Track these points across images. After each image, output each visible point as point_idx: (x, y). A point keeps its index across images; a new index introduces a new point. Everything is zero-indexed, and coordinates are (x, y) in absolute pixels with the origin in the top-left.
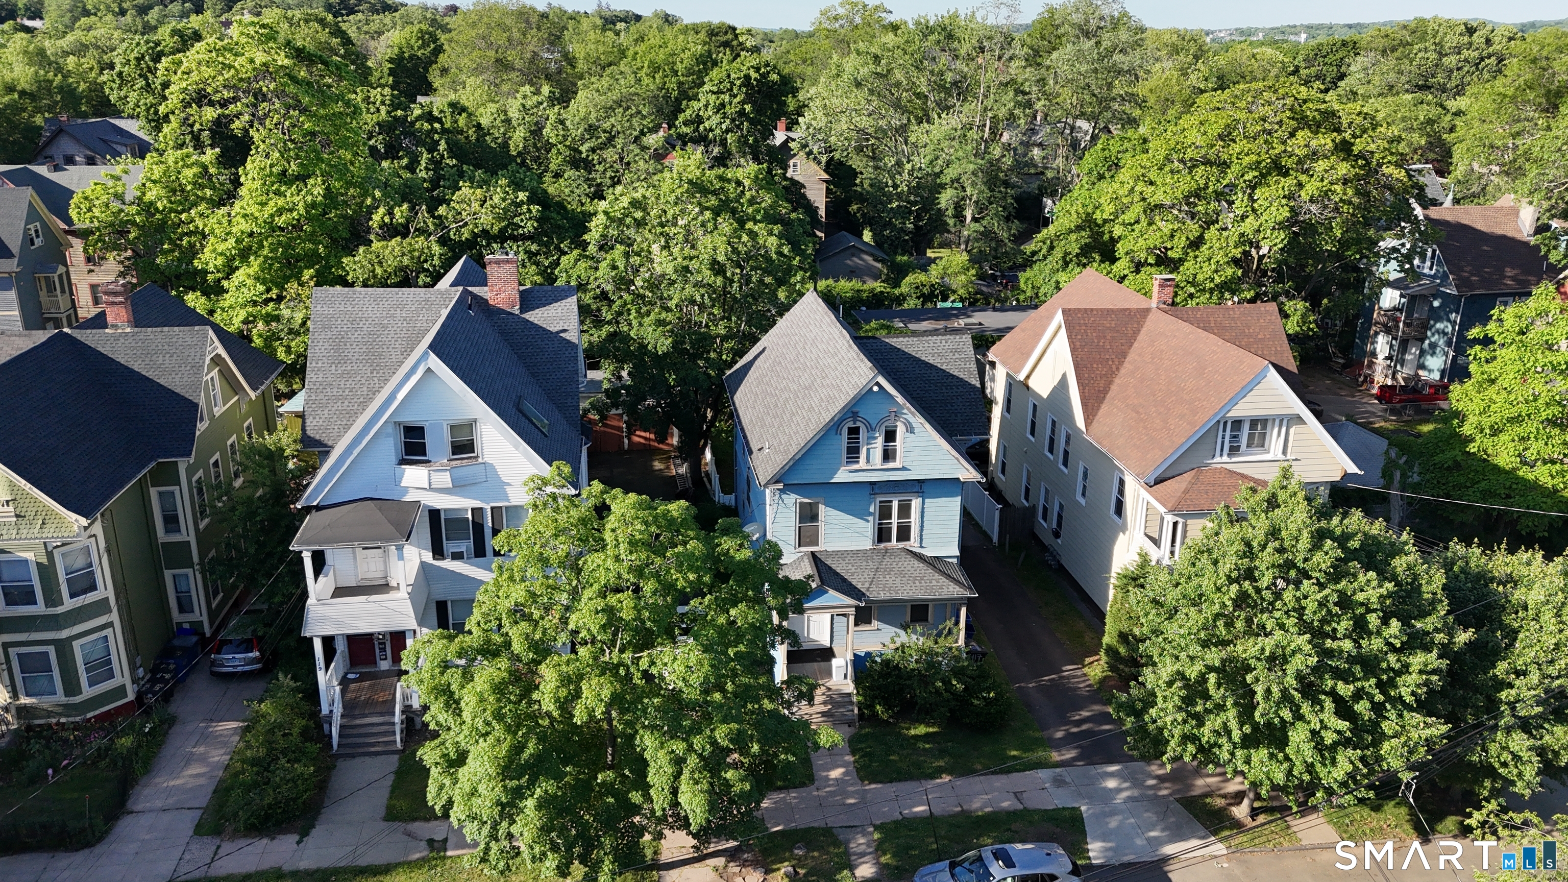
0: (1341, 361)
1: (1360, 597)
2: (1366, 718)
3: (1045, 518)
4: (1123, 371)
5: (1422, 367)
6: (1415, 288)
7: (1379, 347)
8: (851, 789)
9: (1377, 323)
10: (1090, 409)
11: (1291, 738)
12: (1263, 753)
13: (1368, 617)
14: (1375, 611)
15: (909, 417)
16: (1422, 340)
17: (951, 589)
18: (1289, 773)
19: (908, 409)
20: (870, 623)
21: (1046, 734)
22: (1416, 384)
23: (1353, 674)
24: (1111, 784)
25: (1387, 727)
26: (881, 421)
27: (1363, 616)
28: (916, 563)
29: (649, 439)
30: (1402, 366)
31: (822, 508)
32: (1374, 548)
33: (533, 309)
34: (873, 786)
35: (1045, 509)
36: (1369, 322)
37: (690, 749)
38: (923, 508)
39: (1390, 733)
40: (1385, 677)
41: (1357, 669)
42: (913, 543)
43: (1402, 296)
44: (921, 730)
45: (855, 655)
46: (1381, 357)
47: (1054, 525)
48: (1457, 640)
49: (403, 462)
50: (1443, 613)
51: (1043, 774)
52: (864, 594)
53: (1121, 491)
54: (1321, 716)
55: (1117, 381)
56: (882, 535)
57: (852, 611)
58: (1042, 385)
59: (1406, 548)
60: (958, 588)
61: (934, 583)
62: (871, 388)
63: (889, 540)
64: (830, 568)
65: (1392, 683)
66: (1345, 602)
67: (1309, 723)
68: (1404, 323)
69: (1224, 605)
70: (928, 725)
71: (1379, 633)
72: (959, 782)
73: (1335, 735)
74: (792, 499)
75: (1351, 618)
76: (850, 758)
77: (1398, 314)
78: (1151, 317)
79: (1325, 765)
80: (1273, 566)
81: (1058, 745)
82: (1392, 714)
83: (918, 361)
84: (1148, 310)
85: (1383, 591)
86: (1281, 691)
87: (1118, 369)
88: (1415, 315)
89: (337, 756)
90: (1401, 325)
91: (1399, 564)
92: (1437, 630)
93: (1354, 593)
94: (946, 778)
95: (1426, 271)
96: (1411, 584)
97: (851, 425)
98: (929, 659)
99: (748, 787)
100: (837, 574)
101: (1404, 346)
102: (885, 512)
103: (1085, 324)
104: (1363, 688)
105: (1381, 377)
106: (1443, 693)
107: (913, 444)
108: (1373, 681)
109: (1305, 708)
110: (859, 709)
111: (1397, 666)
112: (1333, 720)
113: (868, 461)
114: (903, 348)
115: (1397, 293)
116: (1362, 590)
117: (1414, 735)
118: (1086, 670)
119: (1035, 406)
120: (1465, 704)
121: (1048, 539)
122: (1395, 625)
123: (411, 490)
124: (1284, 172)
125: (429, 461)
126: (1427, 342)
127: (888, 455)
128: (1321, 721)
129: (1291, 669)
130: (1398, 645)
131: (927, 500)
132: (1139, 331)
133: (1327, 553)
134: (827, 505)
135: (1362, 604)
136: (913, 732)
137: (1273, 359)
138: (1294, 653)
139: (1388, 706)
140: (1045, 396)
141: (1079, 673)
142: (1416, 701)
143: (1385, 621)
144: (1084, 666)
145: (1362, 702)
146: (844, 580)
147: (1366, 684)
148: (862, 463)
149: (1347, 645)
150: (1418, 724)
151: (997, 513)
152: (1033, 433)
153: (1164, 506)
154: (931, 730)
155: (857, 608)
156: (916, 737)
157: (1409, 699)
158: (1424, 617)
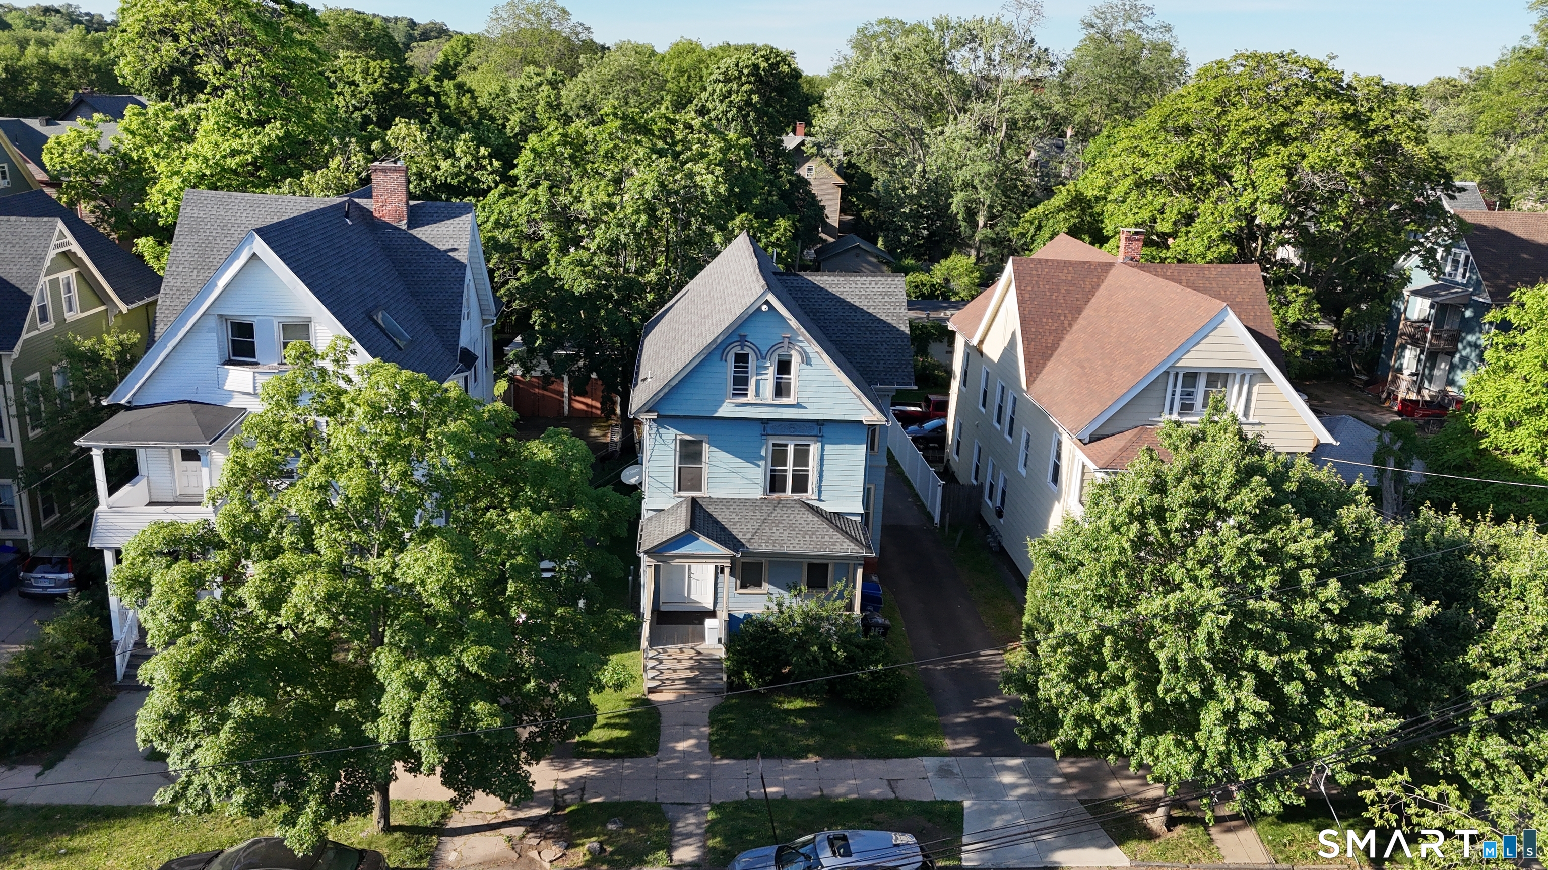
0: (1364, 378)
1: (1292, 548)
2: (1297, 702)
3: (990, 498)
4: (1076, 327)
5: (1451, 382)
6: (1444, 296)
7: (1405, 362)
8: (699, 763)
9: (1403, 334)
10: (1034, 368)
11: (1203, 722)
12: (1167, 740)
13: (1301, 573)
14: (1310, 566)
15: (805, 345)
16: (1452, 355)
17: (845, 546)
18: (1198, 767)
19: (804, 336)
20: (760, 585)
21: (943, 720)
22: (1443, 399)
23: (1279, 643)
24: (1007, 779)
25: (1323, 716)
26: (773, 348)
27: (1295, 571)
28: (810, 517)
29: (592, 406)
30: (1430, 382)
31: (706, 447)
32: (1317, 495)
33: (423, 225)
34: (725, 762)
35: (992, 485)
36: (1395, 335)
37: (432, 671)
38: (822, 455)
39: (1326, 723)
40: (1319, 651)
41: (1283, 636)
42: (810, 496)
43: (1432, 306)
44: (798, 704)
45: (730, 615)
46: (1406, 372)
47: (998, 504)
48: (1416, 613)
49: (230, 362)
50: (1398, 577)
51: (928, 762)
52: (743, 545)
53: (1058, 456)
54: (1238, 694)
55: (1068, 337)
56: (775, 483)
57: (727, 563)
58: (993, 350)
59: (1358, 497)
60: (853, 546)
61: (827, 538)
62: (760, 308)
63: (784, 490)
64: (710, 515)
65: (1328, 659)
66: (1273, 554)
67: (1222, 701)
68: (1432, 335)
69: (1123, 551)
70: (805, 699)
71: (1313, 595)
72: (828, 764)
73: (1252, 718)
74: (671, 434)
75: (1278, 574)
76: (706, 730)
77: (1426, 325)
78: (1113, 271)
79: (1244, 759)
80: (1187, 504)
81: (955, 732)
82: (1331, 702)
83: (842, 301)
84: (1111, 265)
85: (1320, 541)
86: (1190, 659)
87: (1070, 325)
88: (1446, 327)
89: (120, 688)
90: (1429, 336)
91: (1347, 515)
92: (1388, 598)
93: (1286, 544)
94: (812, 759)
95: (1459, 279)
96: (1362, 540)
97: (738, 350)
98: (812, 624)
99: (499, 722)
100: (717, 522)
101: (1432, 358)
102: (779, 456)
103: (1038, 276)
104: (1291, 662)
105: (1404, 390)
106: (1394, 677)
107: (810, 378)
108: (1303, 653)
109: (1219, 683)
110: (728, 677)
111: (1335, 637)
112: (1250, 699)
113: (757, 394)
114: (827, 288)
115: (1427, 302)
116: (1295, 541)
117: (1356, 728)
118: (1007, 656)
119: (988, 373)
120: (1426, 695)
121: (990, 518)
122: (1334, 585)
123: (236, 395)
124: (1285, 141)
125: (257, 364)
126: (1458, 356)
127: (781, 390)
128: (1237, 701)
129: (1201, 634)
130: (1337, 612)
131: (827, 446)
132: (1099, 286)
133: (1252, 490)
134: (711, 445)
135: (1293, 557)
136: (786, 706)
137: (1250, 325)
138: (1204, 610)
139: (1327, 691)
140: (996, 361)
141: (998, 658)
142: (1359, 682)
143: (1322, 581)
144: (1006, 652)
145: (1293, 683)
146: (723, 529)
147: (1295, 657)
148: (751, 398)
149: (1272, 606)
150: (1362, 715)
151: (940, 489)
152: (984, 406)
153: (1095, 462)
154: (808, 705)
155: (733, 560)
156: (788, 712)
157: (1349, 680)
158: (1375, 580)
